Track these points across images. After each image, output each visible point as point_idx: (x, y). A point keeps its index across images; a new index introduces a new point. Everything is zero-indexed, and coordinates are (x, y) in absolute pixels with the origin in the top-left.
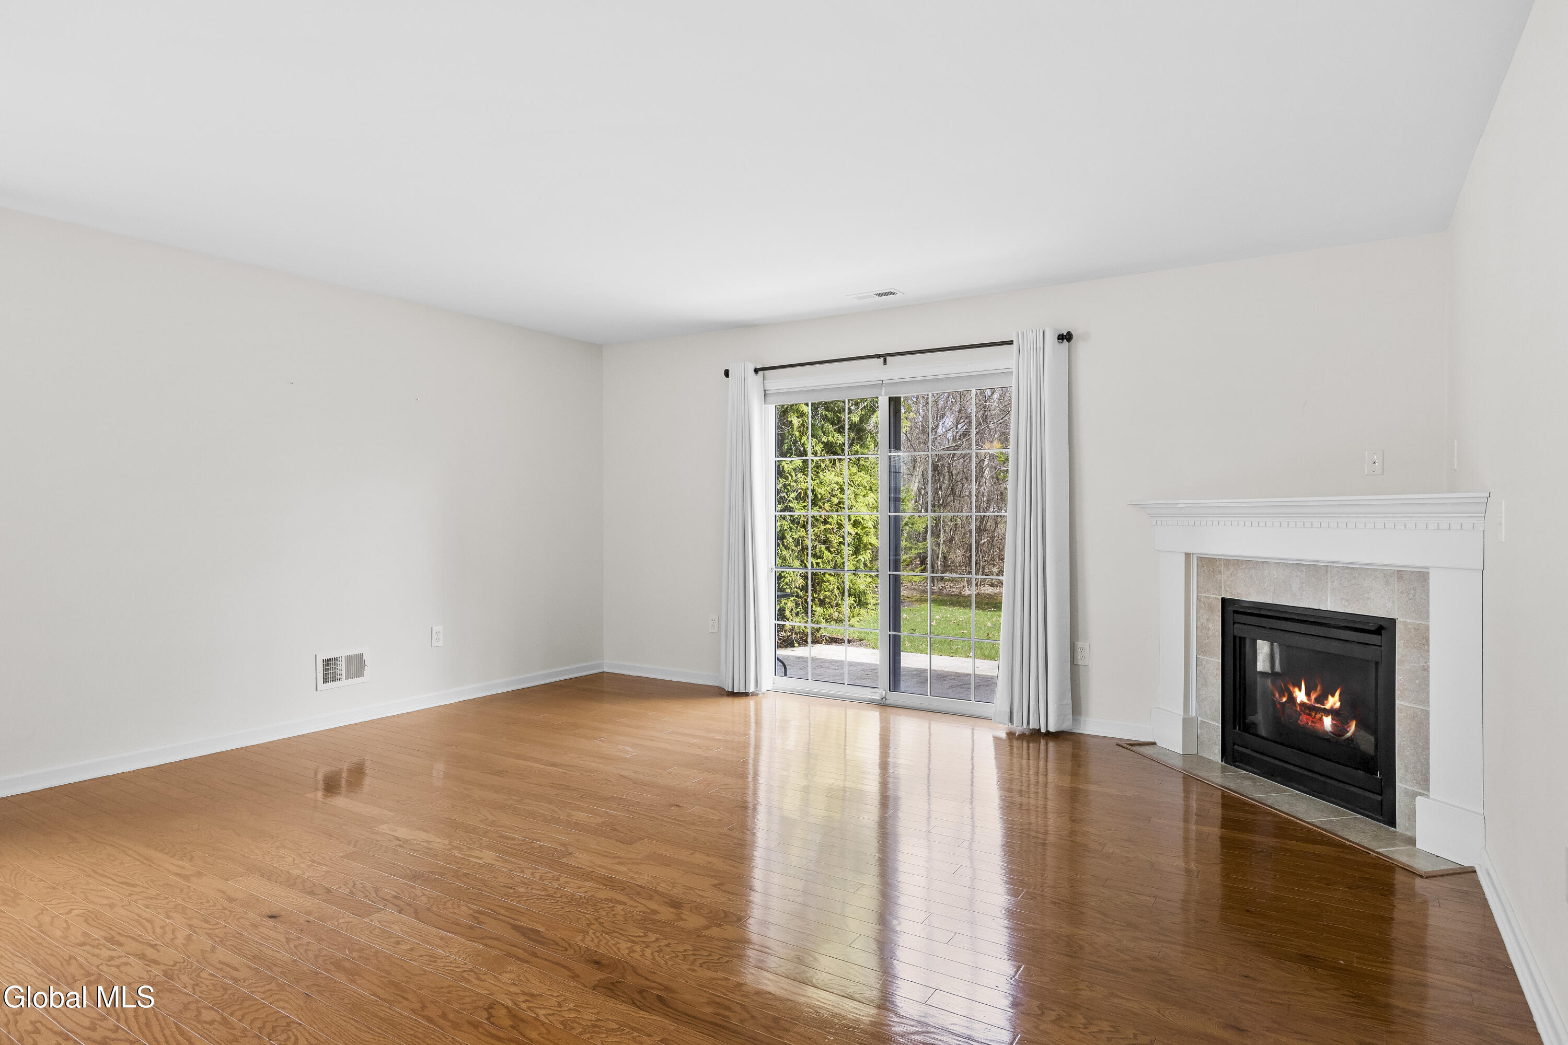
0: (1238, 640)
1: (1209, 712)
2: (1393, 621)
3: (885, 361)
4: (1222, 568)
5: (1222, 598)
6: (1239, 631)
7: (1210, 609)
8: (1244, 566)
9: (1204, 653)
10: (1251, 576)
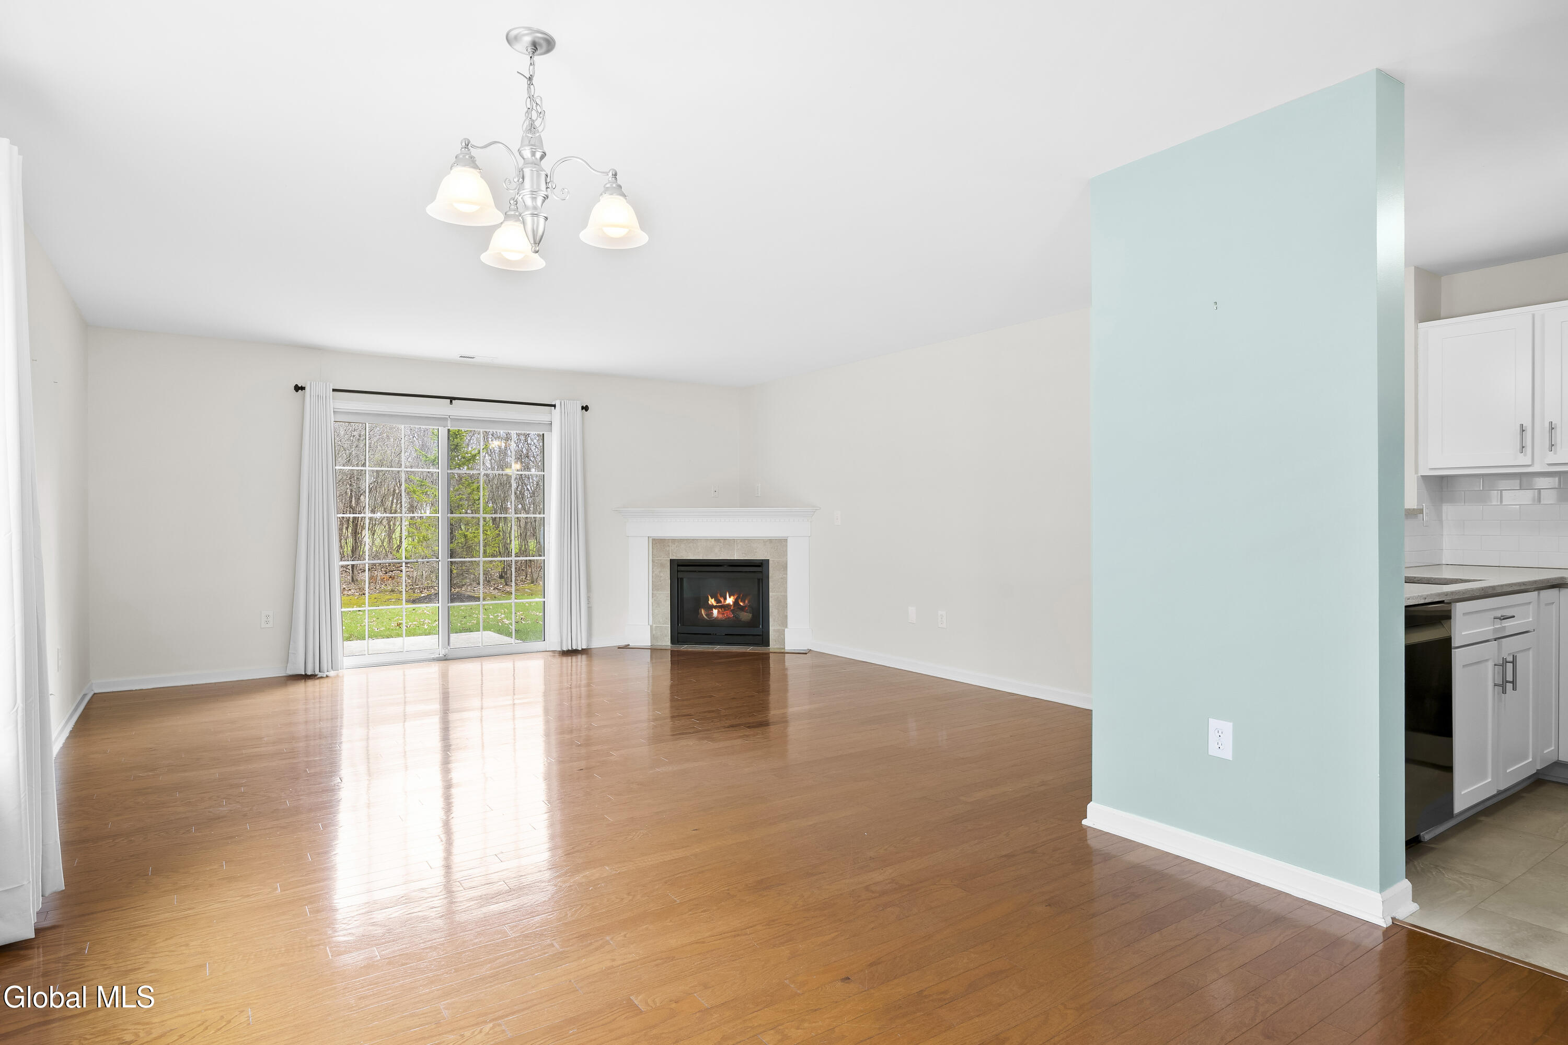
0: (679, 580)
1: (661, 621)
2: (768, 560)
3: (451, 402)
4: (670, 544)
5: (670, 560)
6: (680, 575)
7: (662, 565)
8: (685, 542)
9: (658, 590)
10: (690, 547)
